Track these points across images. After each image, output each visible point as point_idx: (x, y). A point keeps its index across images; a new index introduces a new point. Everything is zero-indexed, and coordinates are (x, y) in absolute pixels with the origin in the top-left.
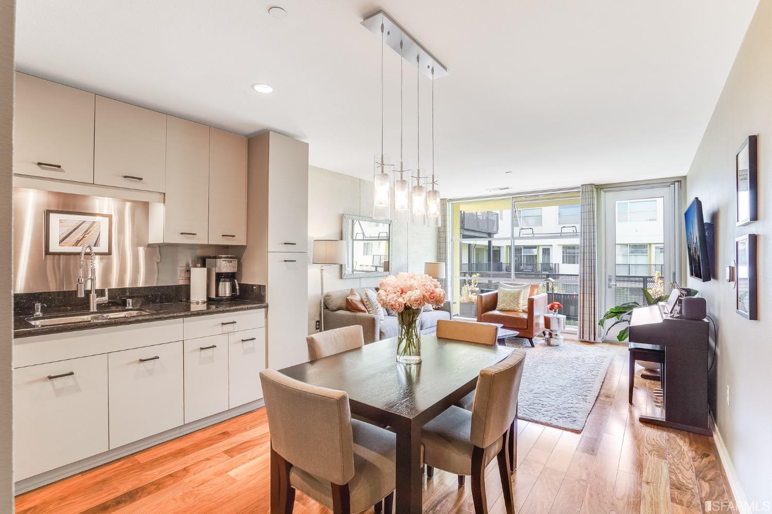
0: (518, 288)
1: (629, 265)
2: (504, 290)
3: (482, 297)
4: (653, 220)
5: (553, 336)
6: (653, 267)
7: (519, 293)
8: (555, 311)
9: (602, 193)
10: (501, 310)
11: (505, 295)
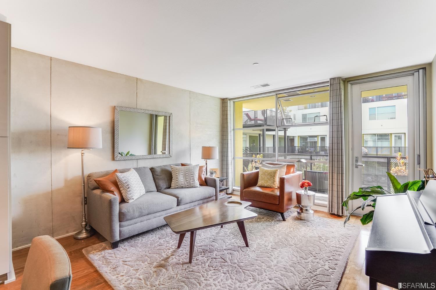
0: (275, 167)
1: (377, 147)
2: (264, 169)
3: (243, 175)
4: (393, 118)
5: (304, 211)
6: (393, 149)
7: (275, 173)
8: (306, 189)
9: (349, 85)
10: (261, 187)
11: (265, 173)
